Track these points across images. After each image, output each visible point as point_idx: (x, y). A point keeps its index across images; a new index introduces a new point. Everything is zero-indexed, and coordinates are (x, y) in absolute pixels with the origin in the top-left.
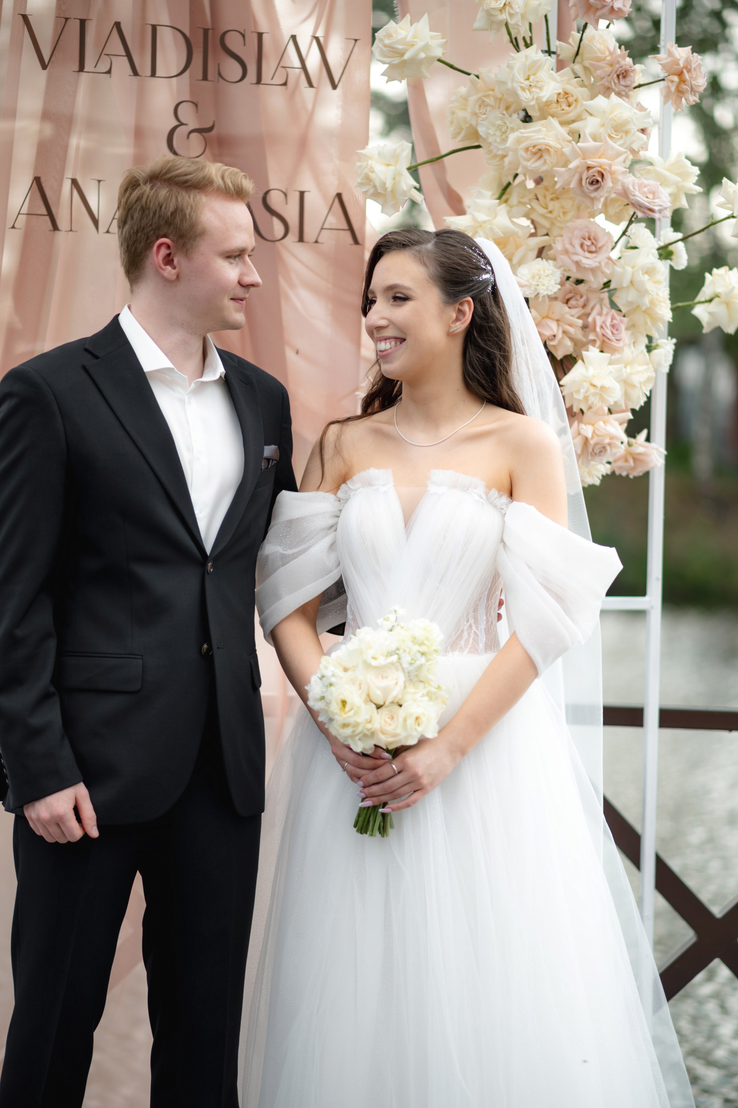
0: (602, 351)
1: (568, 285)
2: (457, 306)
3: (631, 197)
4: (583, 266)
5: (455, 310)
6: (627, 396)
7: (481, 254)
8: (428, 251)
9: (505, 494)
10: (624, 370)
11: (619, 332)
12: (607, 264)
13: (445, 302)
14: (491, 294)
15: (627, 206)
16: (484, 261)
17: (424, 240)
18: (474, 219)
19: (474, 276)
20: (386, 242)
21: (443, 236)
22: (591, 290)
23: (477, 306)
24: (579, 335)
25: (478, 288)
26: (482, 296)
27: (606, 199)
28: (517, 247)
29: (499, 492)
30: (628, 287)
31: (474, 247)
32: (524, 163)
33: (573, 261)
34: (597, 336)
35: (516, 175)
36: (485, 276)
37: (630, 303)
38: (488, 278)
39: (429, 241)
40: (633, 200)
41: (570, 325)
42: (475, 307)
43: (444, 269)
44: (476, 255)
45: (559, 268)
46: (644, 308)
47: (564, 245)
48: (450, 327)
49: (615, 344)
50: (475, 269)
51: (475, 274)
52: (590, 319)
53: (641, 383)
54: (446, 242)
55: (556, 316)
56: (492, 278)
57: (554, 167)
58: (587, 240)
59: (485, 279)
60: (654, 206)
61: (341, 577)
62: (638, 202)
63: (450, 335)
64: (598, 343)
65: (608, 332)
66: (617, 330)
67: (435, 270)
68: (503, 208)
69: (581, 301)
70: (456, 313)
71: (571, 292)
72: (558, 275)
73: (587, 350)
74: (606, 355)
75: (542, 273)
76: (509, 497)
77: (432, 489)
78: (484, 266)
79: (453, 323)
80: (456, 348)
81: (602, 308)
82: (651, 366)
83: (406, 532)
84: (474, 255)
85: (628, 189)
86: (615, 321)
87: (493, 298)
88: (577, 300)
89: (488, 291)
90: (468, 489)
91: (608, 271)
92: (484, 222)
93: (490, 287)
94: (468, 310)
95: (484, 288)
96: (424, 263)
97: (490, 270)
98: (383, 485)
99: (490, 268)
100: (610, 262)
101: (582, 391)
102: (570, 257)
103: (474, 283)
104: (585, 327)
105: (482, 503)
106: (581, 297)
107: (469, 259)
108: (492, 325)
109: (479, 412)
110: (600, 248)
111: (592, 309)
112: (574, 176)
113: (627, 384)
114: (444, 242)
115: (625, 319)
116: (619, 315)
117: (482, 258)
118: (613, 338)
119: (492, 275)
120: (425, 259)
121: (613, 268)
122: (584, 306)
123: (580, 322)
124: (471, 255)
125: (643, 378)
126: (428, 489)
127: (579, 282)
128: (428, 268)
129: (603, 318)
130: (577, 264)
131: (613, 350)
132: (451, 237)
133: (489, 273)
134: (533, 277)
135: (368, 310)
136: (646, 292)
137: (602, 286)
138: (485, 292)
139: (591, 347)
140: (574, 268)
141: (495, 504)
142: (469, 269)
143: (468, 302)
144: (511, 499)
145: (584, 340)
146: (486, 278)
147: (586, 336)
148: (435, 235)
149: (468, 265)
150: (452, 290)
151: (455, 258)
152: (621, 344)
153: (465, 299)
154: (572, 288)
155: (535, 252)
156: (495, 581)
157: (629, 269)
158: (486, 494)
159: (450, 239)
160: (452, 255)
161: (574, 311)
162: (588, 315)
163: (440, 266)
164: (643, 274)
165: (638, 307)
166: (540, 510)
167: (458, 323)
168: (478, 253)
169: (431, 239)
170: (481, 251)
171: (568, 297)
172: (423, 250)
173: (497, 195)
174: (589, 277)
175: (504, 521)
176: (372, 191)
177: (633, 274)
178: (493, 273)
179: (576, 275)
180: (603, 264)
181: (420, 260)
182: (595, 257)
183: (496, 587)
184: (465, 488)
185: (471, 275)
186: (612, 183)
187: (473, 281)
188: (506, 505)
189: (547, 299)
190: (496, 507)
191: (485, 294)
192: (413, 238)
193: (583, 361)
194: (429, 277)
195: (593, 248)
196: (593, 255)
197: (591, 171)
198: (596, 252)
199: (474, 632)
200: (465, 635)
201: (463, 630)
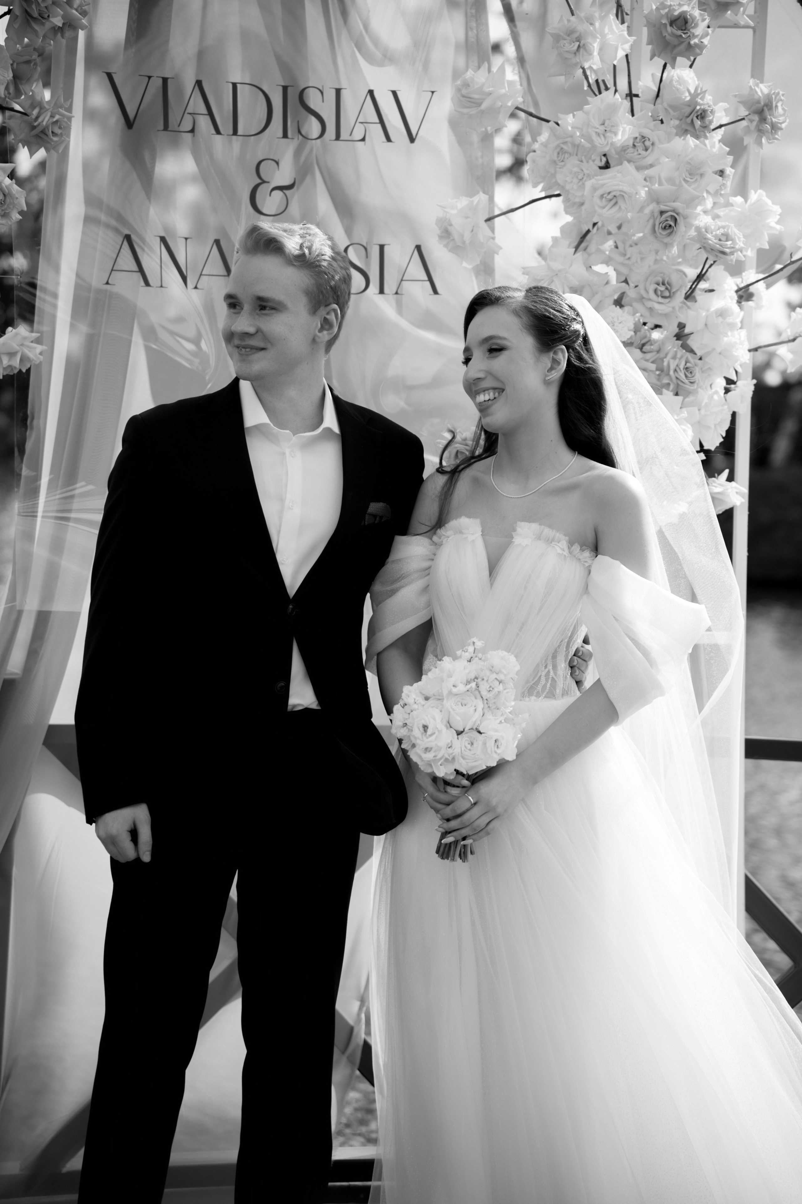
0: (676, 394)
2: (551, 354)
3: (705, 241)
4: (658, 311)
5: (549, 359)
9: (590, 550)
10: (698, 413)
11: (693, 374)
12: (681, 308)
13: (539, 350)
14: (582, 343)
18: (550, 269)
19: (566, 327)
23: (571, 354)
25: (570, 337)
26: (575, 344)
27: (680, 243)
29: (582, 548)
30: (702, 331)
33: (646, 307)
34: (671, 379)
35: (594, 224)
36: (576, 327)
37: (706, 346)
38: (578, 328)
40: (706, 244)
42: (569, 355)
43: (537, 318)
45: (634, 314)
46: (719, 351)
48: (546, 375)
49: (689, 387)
52: (664, 364)
53: (716, 425)
56: (582, 328)
58: (661, 285)
59: (576, 329)
60: (726, 248)
61: (430, 618)
62: (711, 245)
63: (546, 384)
64: (672, 387)
65: (682, 376)
66: (691, 373)
67: (528, 320)
68: (579, 258)
70: (550, 362)
72: (631, 323)
74: (680, 399)
75: (616, 320)
76: (594, 551)
77: (517, 540)
78: (574, 317)
79: (549, 372)
80: (552, 397)
82: (727, 407)
83: (490, 580)
85: (702, 232)
86: (689, 365)
89: (580, 340)
90: (551, 542)
91: (681, 316)
92: (559, 271)
93: (581, 336)
94: (563, 359)
95: (576, 338)
96: (517, 314)
97: (580, 321)
98: (472, 534)
99: (580, 319)
102: (643, 304)
103: (567, 332)
104: (660, 371)
105: (565, 556)
110: (674, 294)
112: (647, 221)
113: (700, 425)
115: (701, 362)
116: (693, 358)
118: (687, 381)
119: (582, 325)
120: (518, 311)
121: (687, 314)
122: (659, 351)
123: (654, 367)
125: (718, 419)
126: (514, 540)
128: (521, 318)
130: (652, 310)
131: (687, 393)
133: (580, 324)
137: (676, 329)
138: (577, 340)
140: (647, 314)
141: (578, 557)
142: (561, 318)
143: (562, 350)
144: (596, 553)
149: (559, 314)
150: (544, 339)
152: (695, 387)
153: (558, 348)
155: (615, 300)
157: (703, 313)
158: (568, 548)
163: (533, 316)
164: (717, 317)
165: (714, 349)
166: (624, 564)
167: (553, 372)
171: (643, 341)
173: (574, 245)
174: (665, 322)
175: (589, 574)
177: (707, 318)
178: (583, 322)
179: (652, 320)
181: (514, 312)
182: (669, 302)
184: (549, 541)
185: (563, 324)
186: (686, 227)
187: (565, 330)
188: (591, 559)
190: (580, 559)
191: (578, 344)
194: (523, 326)
195: (667, 294)
196: (667, 300)
197: (665, 216)
198: (669, 297)
199: (552, 678)
200: (543, 679)
201: (540, 676)
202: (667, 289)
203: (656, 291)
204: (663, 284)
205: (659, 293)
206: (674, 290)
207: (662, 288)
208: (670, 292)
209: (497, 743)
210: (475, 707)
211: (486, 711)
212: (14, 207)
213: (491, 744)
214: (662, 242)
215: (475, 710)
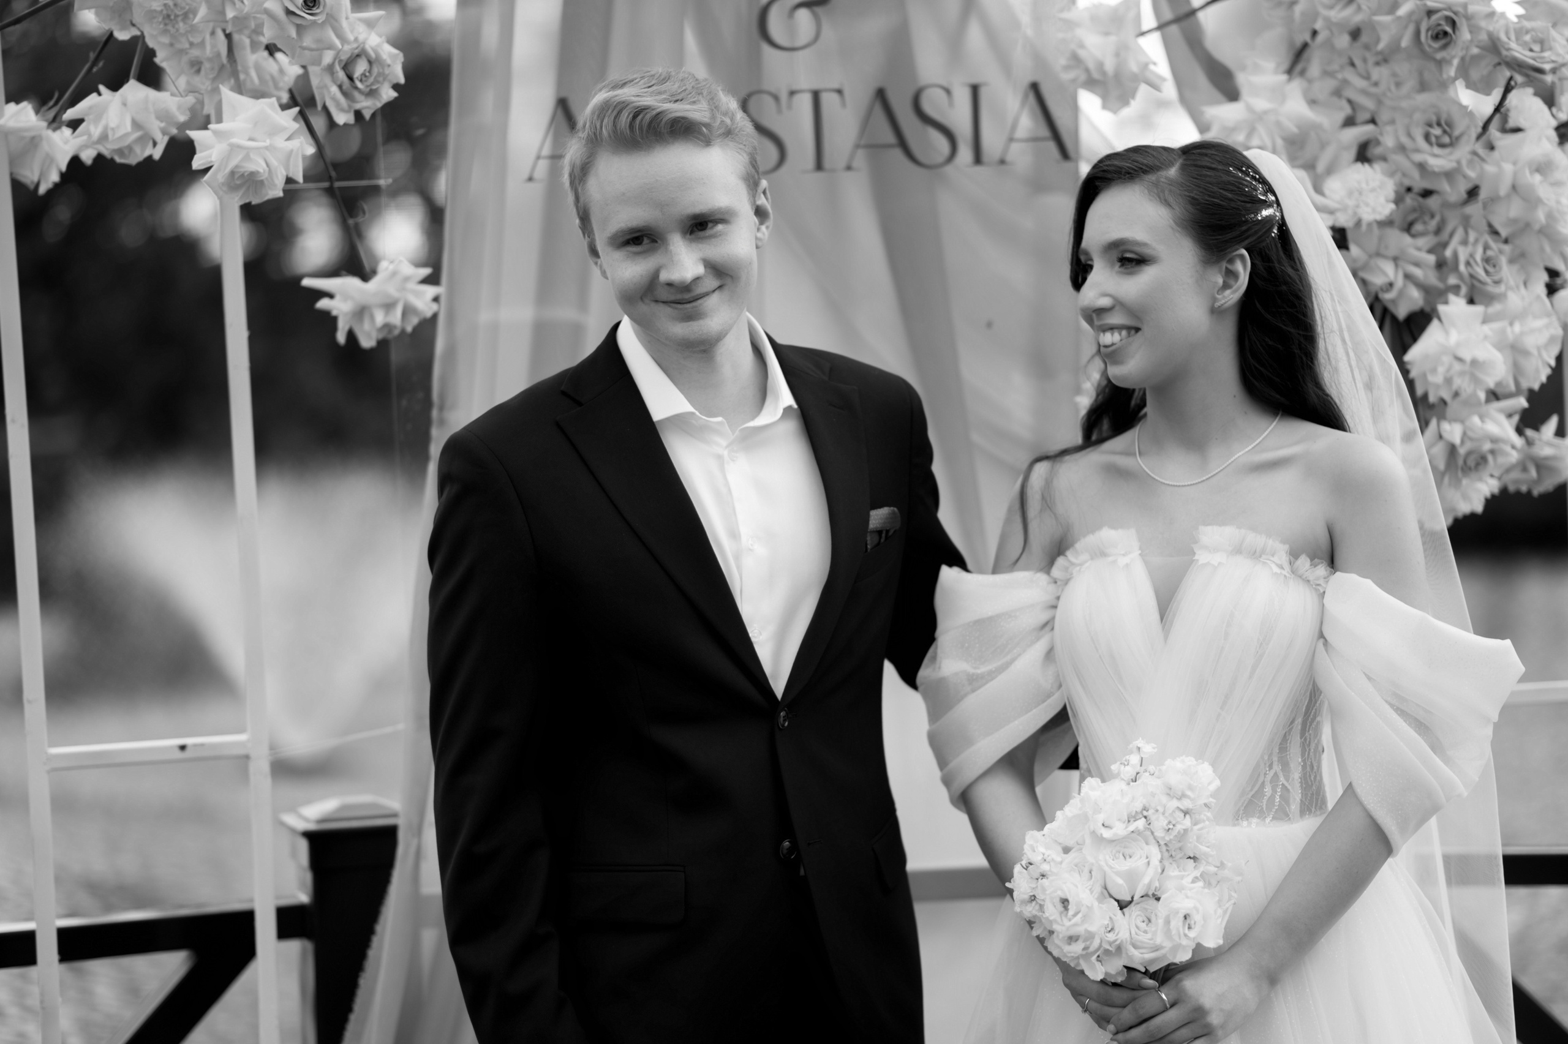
0: (1471, 301)
1: (1409, 200)
2: (1224, 264)
3: (1504, 53)
4: (1429, 169)
5: (1220, 272)
6: (1517, 370)
7: (1257, 177)
8: (1171, 182)
9: (1322, 563)
10: (1509, 330)
11: (1497, 268)
12: (1470, 163)
13: (1203, 262)
14: (1277, 240)
15: (1498, 68)
16: (1262, 188)
17: (1162, 164)
18: (1250, 109)
19: (1248, 214)
20: (1102, 173)
21: (1194, 153)
22: (1446, 205)
23: (1257, 262)
24: (1431, 278)
25: (1256, 232)
26: (1264, 244)
27: (1463, 59)
28: (1323, 146)
29: (1312, 560)
30: (1508, 196)
31: (1245, 165)
32: (1325, 12)
33: (1413, 163)
34: (1461, 277)
35: (1315, 33)
36: (1266, 213)
37: (1514, 221)
38: (1270, 215)
39: (1171, 164)
40: (1506, 56)
41: (1417, 264)
42: (1252, 264)
43: (1198, 207)
44: (1248, 179)
45: (1391, 174)
46: (1537, 227)
47: (1397, 138)
48: (1215, 300)
49: (1492, 289)
50: (1249, 202)
51: (1249, 212)
52: (1448, 253)
53: (1539, 349)
54: (1199, 163)
55: (1392, 251)
56: (1278, 214)
57: (1375, 14)
58: (1435, 126)
59: (1267, 216)
60: (1542, 63)
61: (1065, 708)
62: (1515, 59)
63: (1215, 312)
64: (1464, 290)
65: (1480, 272)
66: (1494, 266)
67: (1184, 210)
68: (1296, 87)
69: (1433, 224)
70: (1223, 277)
71: (1414, 210)
72: (1389, 188)
73: (1446, 302)
74: (1478, 309)
75: (1364, 185)
76: (1329, 565)
77: (1202, 557)
78: (1264, 195)
79: (1220, 292)
80: (1228, 331)
81: (1466, 233)
82: (1554, 319)
83: (1163, 628)
84: (1247, 181)
85: (1499, 39)
86: (1489, 253)
87: (1281, 245)
88: (1425, 223)
89: (1273, 235)
90: (1260, 557)
91: (1472, 174)
92: (1266, 112)
93: (1276, 228)
94: (1243, 270)
95: (1265, 232)
96: (1166, 200)
97: (1273, 201)
98: (1124, 555)
99: (1273, 198)
100: (1476, 158)
101: (1441, 370)
102: (1408, 157)
103: (1249, 225)
104: (1441, 265)
105: (1285, 576)
106: (1432, 216)
107: (1237, 187)
108: (1284, 288)
109: (1270, 428)
110: (1458, 138)
111: (1451, 235)
112: (1406, 27)
113: (1516, 351)
114: (1196, 163)
115: (1507, 248)
116: (1495, 241)
117: (1260, 182)
118: (1488, 280)
119: (1278, 208)
120: (1166, 195)
121: (1482, 169)
122: (1438, 231)
123: (1431, 259)
124: (1240, 181)
125: (1542, 338)
126: (1196, 557)
127: (1427, 193)
128: (1173, 208)
129: (1470, 249)
130: (1422, 167)
131: (1489, 299)
132: (1206, 155)
133: (1273, 207)
134: (1350, 194)
135: (1080, 279)
136: (1538, 201)
137: (1465, 196)
138: (1268, 237)
139: (1452, 298)
140: (1416, 174)
141: (1306, 578)
142: (1239, 203)
143: (1242, 257)
144: (1333, 568)
145: (1441, 285)
146: (1268, 214)
147: (1443, 279)
148: (1180, 153)
149: (1236, 197)
150: (1213, 240)
151: (1216, 189)
152: (1502, 288)
153: (1235, 253)
154: (1415, 204)
155: (1352, 153)
156: (1313, 700)
157: (1508, 168)
158: (1290, 564)
159: (1207, 159)
160: (1210, 184)
161: (1422, 242)
162: (1445, 245)
163: (1192, 204)
164: (1531, 173)
165: (1527, 225)
166: (1381, 585)
167: (1228, 292)
168: (1252, 176)
169: (1175, 160)
170: (1256, 171)
171: (1411, 218)
172: (1163, 180)
173: (1286, 65)
174: (1445, 186)
175: (1323, 605)
176: (1083, 77)
177: (1515, 174)
178: (1278, 204)
179: (1419, 184)
180: (1464, 163)
181: (1159, 198)
182: (1451, 154)
183: (1316, 709)
184: (1256, 555)
185: (1243, 212)
186: (1471, 32)
187: (1246, 221)
188: (1325, 578)
189: (1375, 227)
190: (1308, 581)
191: (1268, 242)
192: (1145, 161)
193: (1440, 319)
194: (1175, 223)
195: (1446, 140)
196: (1447, 151)
197: (1434, 17)
198: (1451, 144)
199: (1283, 784)
200: (1268, 790)
201: (1263, 783)
202: (1445, 132)
203: (1427, 137)
204: (1439, 124)
205: (1433, 139)
206: (1456, 133)
207: (1437, 131)
208: (1450, 136)
209: (1188, 921)
210: (1147, 858)
211: (1166, 863)
212: (384, 79)
213: (1177, 923)
214: (1435, 60)
215: (1149, 863)
